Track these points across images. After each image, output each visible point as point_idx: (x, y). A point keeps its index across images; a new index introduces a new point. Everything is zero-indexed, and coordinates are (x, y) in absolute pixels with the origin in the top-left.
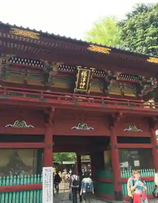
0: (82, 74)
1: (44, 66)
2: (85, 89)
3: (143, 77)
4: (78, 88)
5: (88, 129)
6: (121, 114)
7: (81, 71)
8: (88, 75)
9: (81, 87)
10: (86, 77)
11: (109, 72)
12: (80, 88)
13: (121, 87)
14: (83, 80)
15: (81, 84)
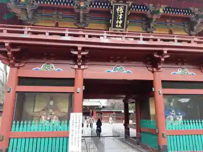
0: (118, 10)
1: (74, 5)
2: (123, 28)
3: (197, 9)
4: (114, 27)
5: (125, 72)
7: (116, 7)
8: (124, 11)
9: (117, 26)
10: (122, 13)
11: (151, 5)
12: (116, 28)
13: (168, 25)
14: (119, 17)
15: (117, 22)
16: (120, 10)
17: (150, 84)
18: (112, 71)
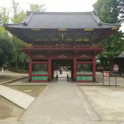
1: (47, 34)
6: (76, 51)
7: (61, 34)
9: (62, 40)
14: (62, 37)
18: (60, 56)
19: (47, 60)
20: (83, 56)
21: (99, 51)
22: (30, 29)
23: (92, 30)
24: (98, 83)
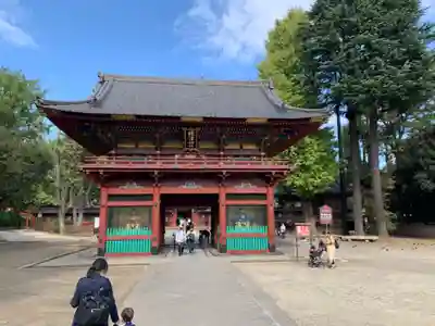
0: (189, 134)
1: (150, 130)
4: (187, 147)
5: (196, 187)
7: (187, 132)
8: (195, 134)
9: (190, 146)
10: (193, 136)
14: (191, 139)
15: (189, 143)
16: (191, 133)
17: (216, 196)
18: (185, 187)
19: (150, 197)
20: (243, 185)
21: (282, 174)
22: (109, 115)
23: (264, 121)
24: (282, 254)
